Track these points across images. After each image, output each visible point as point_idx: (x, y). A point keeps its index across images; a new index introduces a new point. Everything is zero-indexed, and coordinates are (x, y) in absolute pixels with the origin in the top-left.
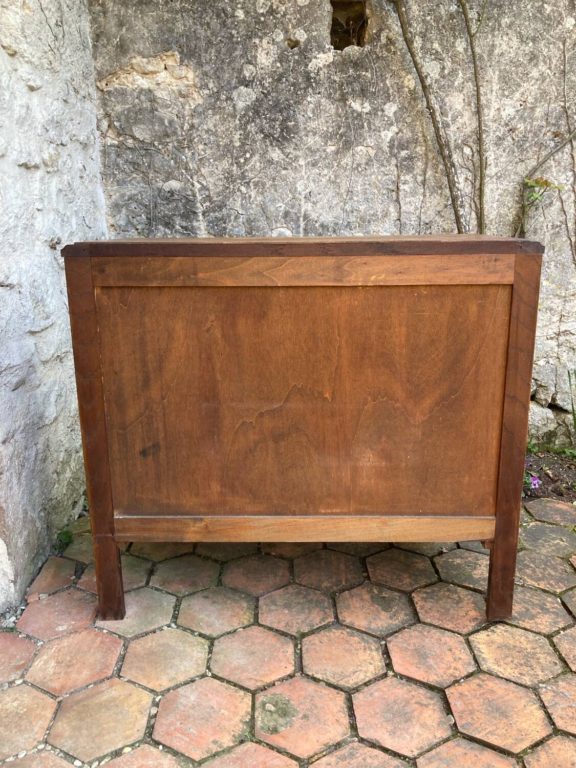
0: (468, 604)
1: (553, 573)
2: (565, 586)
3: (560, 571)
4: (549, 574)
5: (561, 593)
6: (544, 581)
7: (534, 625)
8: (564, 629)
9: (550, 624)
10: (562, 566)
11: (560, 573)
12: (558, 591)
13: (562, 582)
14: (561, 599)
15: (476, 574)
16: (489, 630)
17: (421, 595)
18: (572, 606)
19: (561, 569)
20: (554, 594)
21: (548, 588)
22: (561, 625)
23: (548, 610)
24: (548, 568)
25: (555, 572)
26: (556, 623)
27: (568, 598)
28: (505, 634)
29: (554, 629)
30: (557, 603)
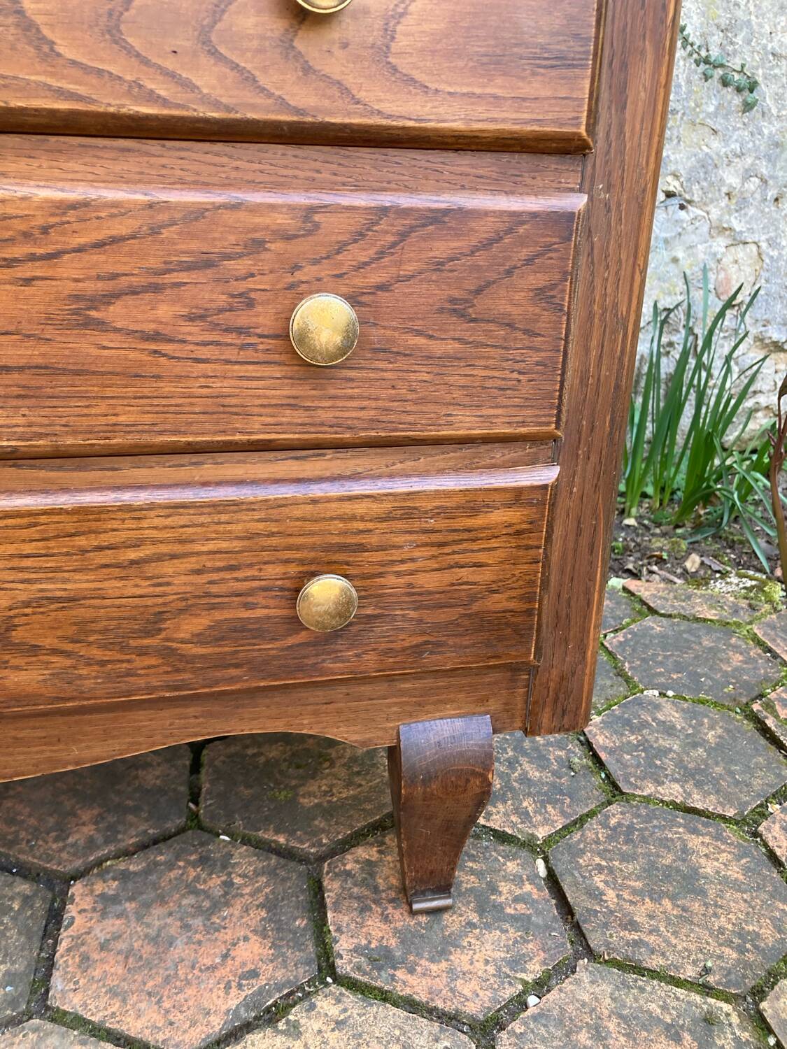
0: (246, 910)
1: (535, 774)
2: (563, 813)
3: (555, 766)
4: (525, 779)
5: (548, 840)
6: (505, 802)
7: (440, 983)
8: (541, 986)
9: (499, 969)
10: (562, 749)
11: (554, 773)
12: (542, 833)
13: (554, 802)
14: (546, 860)
15: (310, 794)
16: (281, 1025)
17: (99, 887)
18: (576, 884)
19: (558, 759)
20: (530, 846)
21: (514, 825)
22: (534, 970)
23: (499, 908)
24: (523, 760)
25: (542, 768)
26: (517, 962)
27: (566, 857)
28: (333, 1037)
29: (509, 992)
30: (533, 878)
